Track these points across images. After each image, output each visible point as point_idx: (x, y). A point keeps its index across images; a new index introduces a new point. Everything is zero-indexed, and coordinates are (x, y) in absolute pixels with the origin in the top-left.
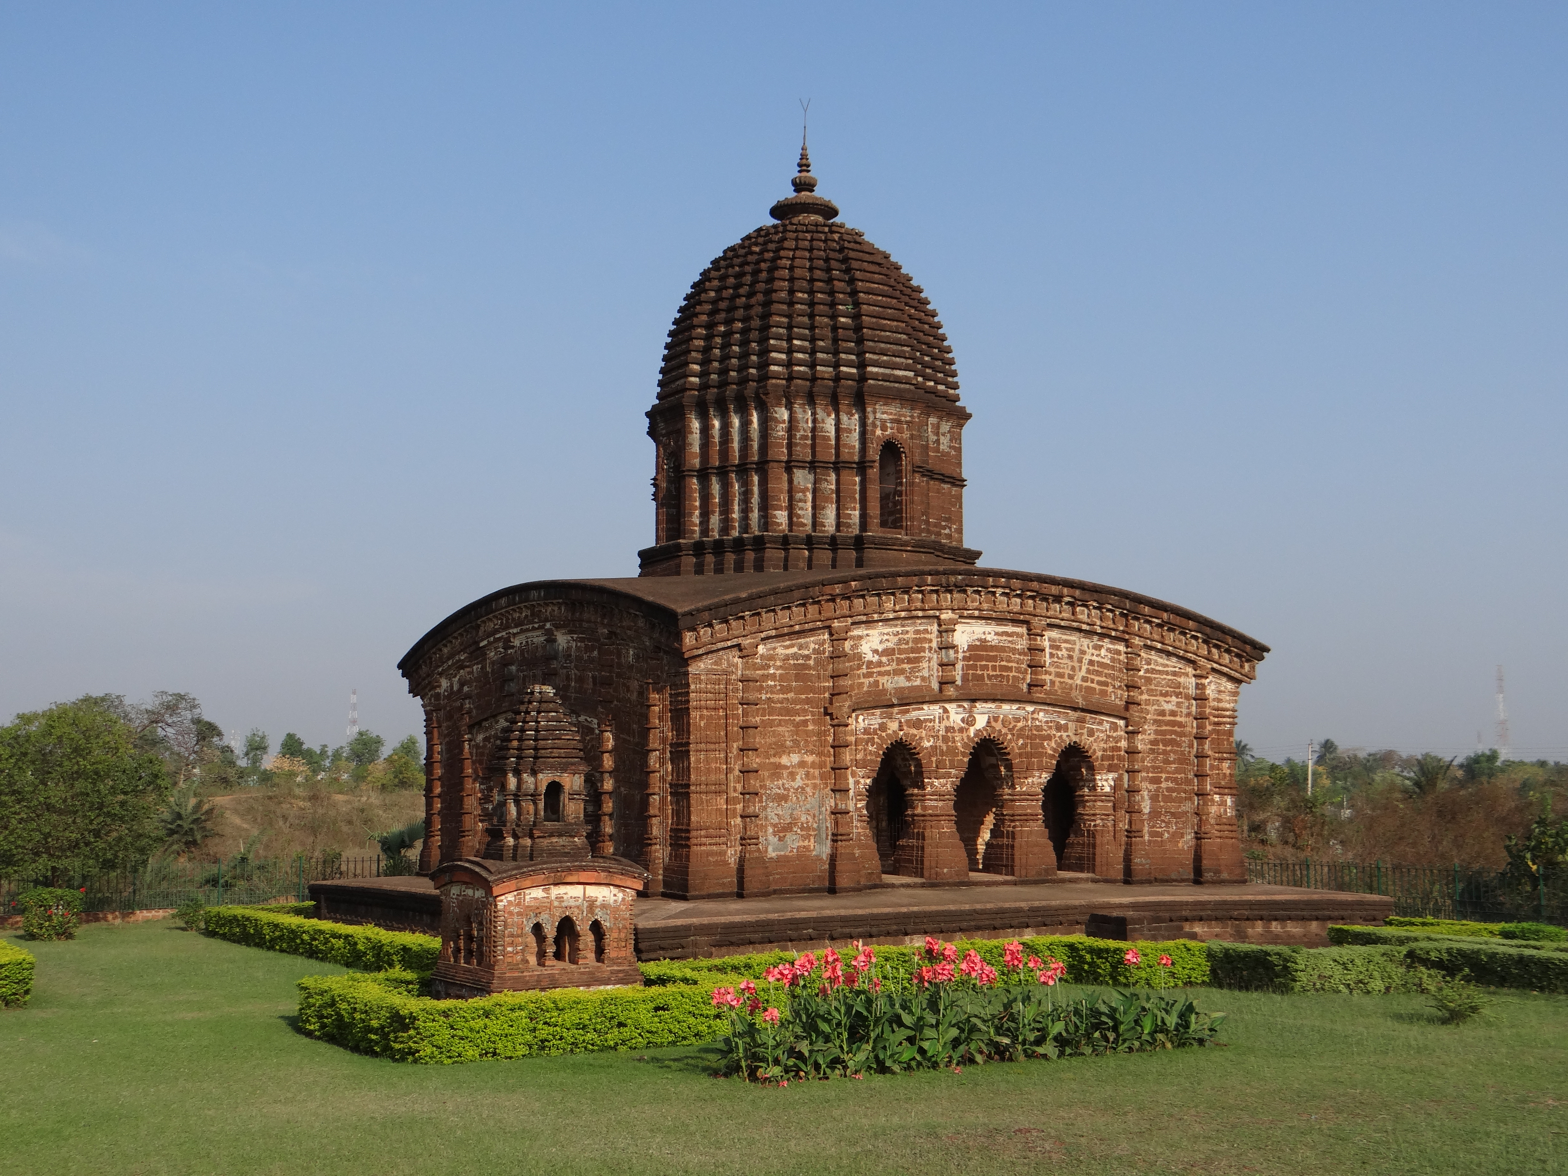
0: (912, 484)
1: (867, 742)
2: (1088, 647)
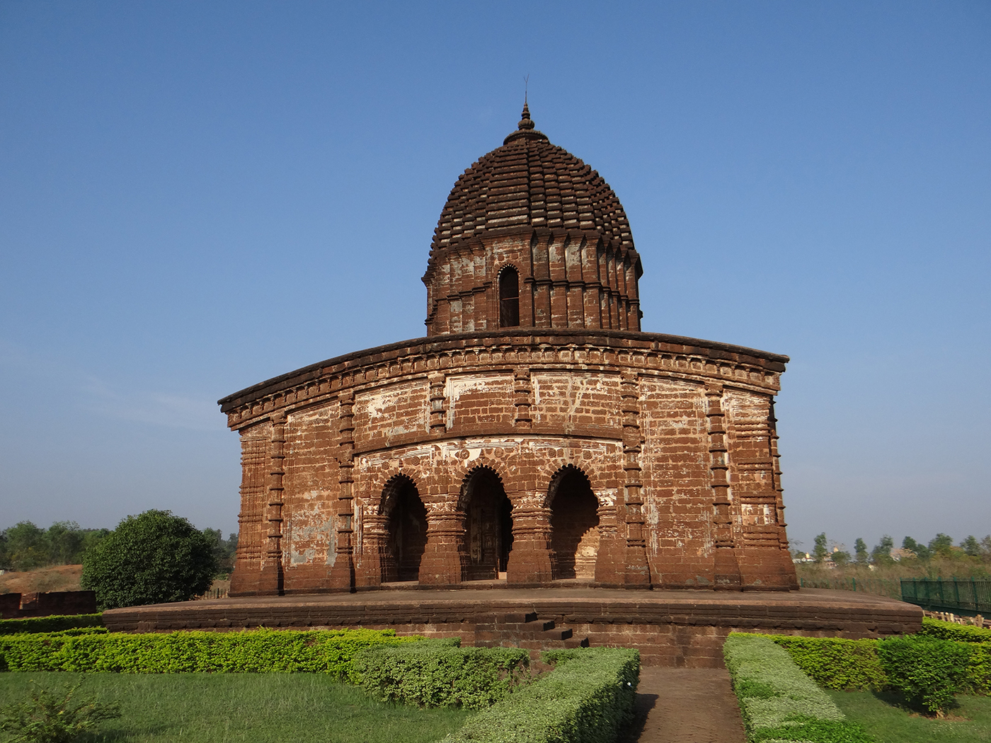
1: (370, 478)
2: (582, 384)
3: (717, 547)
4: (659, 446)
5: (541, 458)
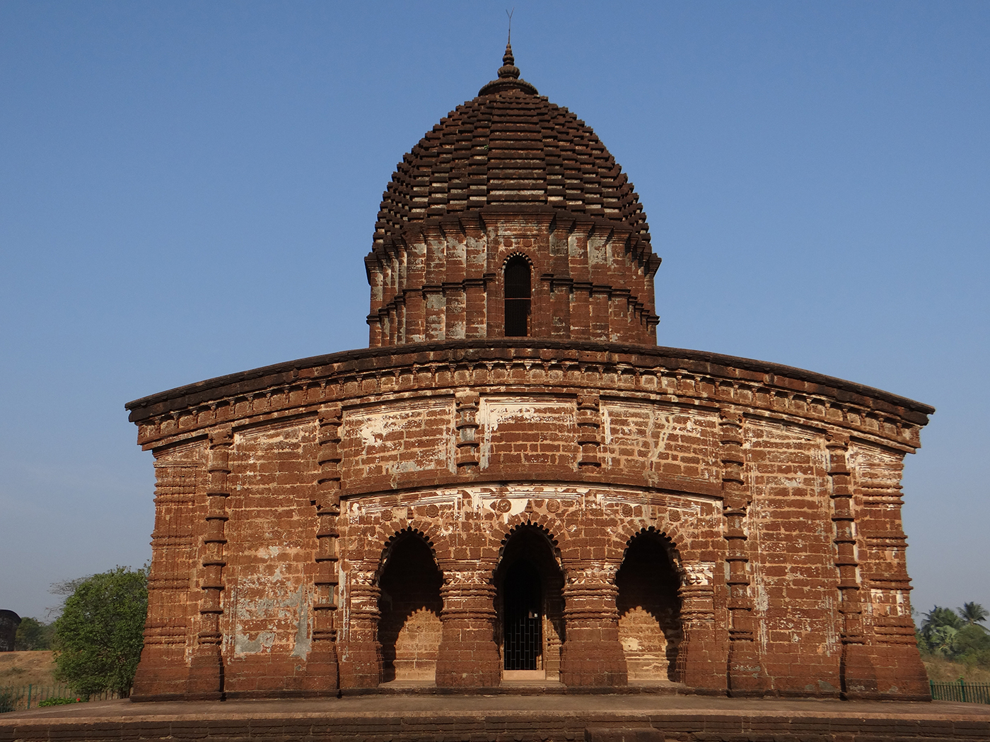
0: (542, 293)
1: (364, 532)
2: (668, 421)
3: (845, 643)
4: (767, 509)
5: (612, 516)
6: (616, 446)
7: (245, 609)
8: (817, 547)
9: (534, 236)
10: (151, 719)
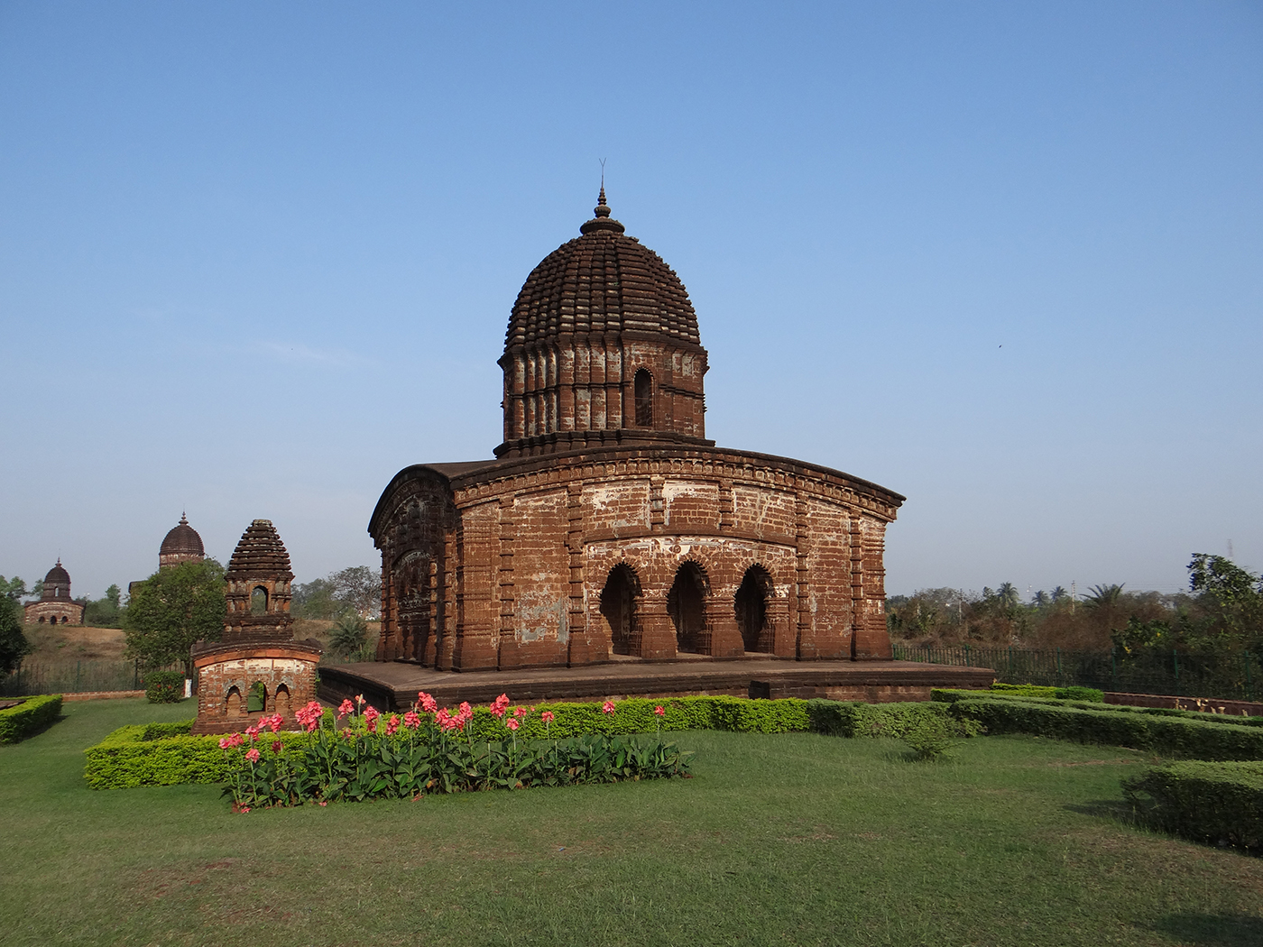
0: (658, 396)
1: (597, 565)
2: (767, 499)
3: (854, 630)
4: (818, 553)
5: (737, 557)
6: (739, 514)
7: (526, 613)
8: (842, 576)
9: (654, 356)
10: (519, 682)
